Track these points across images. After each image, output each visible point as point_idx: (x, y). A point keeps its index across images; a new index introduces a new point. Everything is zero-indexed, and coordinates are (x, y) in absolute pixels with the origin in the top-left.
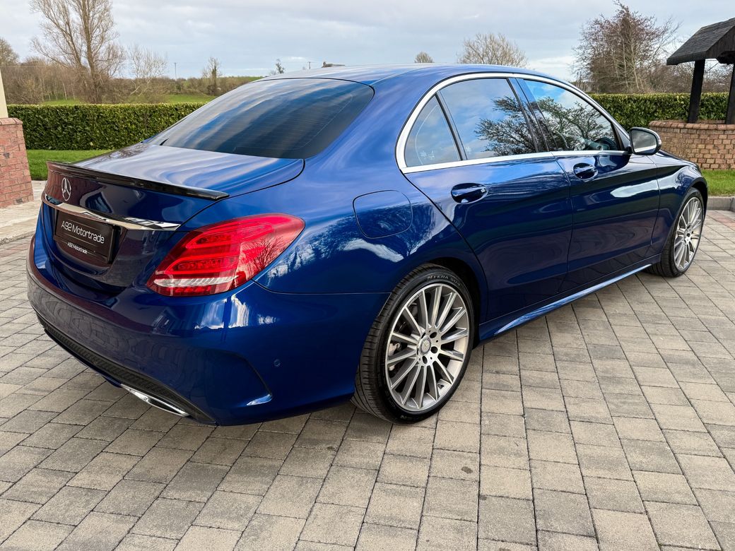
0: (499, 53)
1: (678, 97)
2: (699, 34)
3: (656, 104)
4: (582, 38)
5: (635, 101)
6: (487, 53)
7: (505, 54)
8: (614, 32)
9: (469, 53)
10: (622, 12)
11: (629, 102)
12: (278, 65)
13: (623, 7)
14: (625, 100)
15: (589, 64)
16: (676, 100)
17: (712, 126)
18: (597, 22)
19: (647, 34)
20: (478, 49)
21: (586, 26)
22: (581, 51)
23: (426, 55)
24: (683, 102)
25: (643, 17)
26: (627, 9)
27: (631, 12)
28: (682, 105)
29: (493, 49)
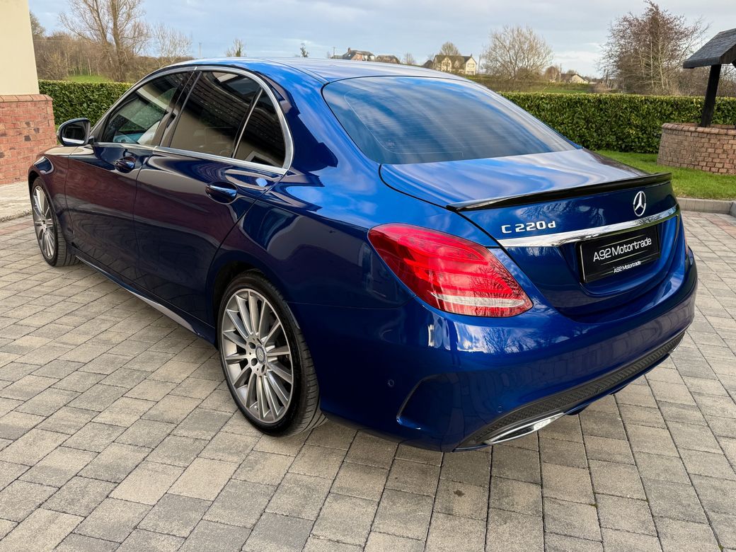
0: (526, 47)
1: (695, 100)
2: (717, 38)
3: (672, 106)
4: (610, 34)
5: (651, 103)
6: (514, 47)
7: (531, 48)
8: (642, 30)
9: (495, 45)
10: (651, 10)
11: (646, 103)
12: (302, 50)
13: (653, 5)
14: (641, 101)
15: (615, 61)
16: (692, 103)
17: (723, 131)
18: (625, 19)
19: (676, 33)
20: (505, 41)
21: (615, 23)
22: (608, 48)
23: (452, 45)
24: (699, 106)
25: (673, 15)
26: (657, 8)
27: (661, 10)
28: (698, 108)
29: (520, 42)
